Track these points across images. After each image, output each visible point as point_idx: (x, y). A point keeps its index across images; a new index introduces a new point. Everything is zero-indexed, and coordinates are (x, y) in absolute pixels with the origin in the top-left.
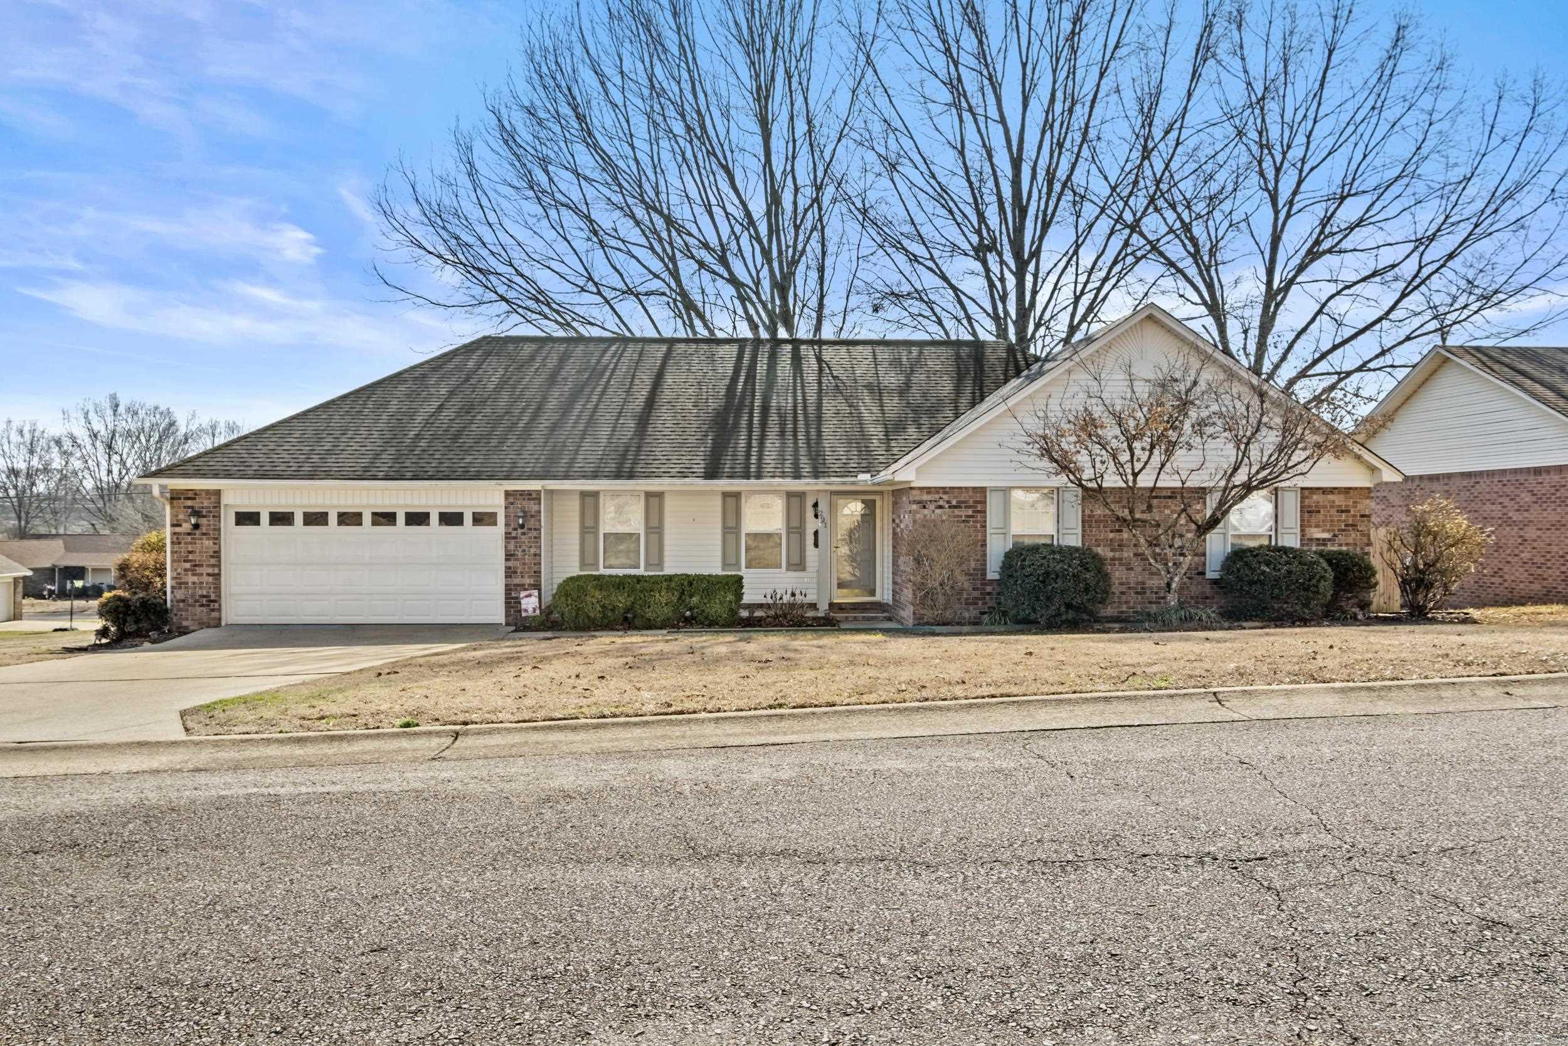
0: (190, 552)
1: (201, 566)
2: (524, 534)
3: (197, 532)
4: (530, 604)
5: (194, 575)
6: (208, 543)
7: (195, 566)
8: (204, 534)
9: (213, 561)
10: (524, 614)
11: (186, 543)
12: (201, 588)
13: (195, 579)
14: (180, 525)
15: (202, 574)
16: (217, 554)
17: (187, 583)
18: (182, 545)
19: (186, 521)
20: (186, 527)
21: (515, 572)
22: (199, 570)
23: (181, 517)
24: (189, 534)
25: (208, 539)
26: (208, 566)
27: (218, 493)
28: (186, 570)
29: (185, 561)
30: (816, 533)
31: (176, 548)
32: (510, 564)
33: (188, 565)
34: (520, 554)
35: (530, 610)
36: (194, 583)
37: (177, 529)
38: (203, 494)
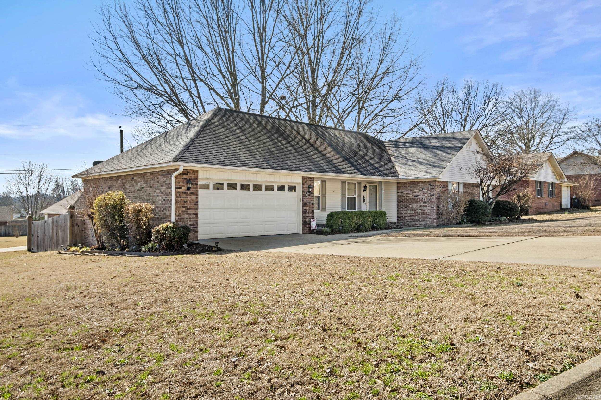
0: (185, 202)
1: (190, 209)
2: (309, 195)
3: (189, 192)
4: (314, 224)
5: (187, 214)
6: (194, 197)
7: (188, 209)
8: (192, 193)
9: (195, 207)
10: (312, 229)
11: (183, 197)
12: (190, 221)
13: (188, 216)
14: (180, 188)
15: (190, 214)
16: (197, 204)
17: (184, 219)
18: (182, 198)
19: (183, 186)
20: (184, 189)
21: (307, 211)
22: (189, 212)
23: (181, 183)
24: (185, 193)
25: (194, 195)
26: (194, 209)
27: (197, 172)
28: (183, 212)
29: (183, 207)
30: (364, 197)
31: (179, 200)
32: (305, 208)
33: (184, 209)
34: (308, 203)
35: (314, 227)
36: (187, 218)
37: (179, 190)
38: (192, 172)
